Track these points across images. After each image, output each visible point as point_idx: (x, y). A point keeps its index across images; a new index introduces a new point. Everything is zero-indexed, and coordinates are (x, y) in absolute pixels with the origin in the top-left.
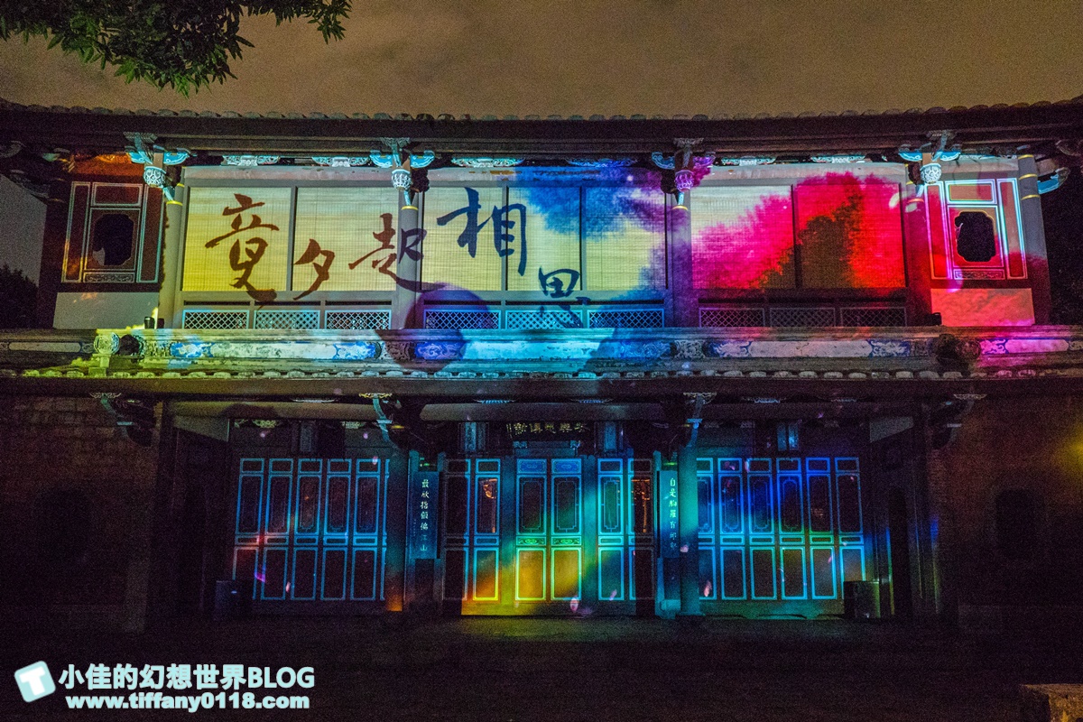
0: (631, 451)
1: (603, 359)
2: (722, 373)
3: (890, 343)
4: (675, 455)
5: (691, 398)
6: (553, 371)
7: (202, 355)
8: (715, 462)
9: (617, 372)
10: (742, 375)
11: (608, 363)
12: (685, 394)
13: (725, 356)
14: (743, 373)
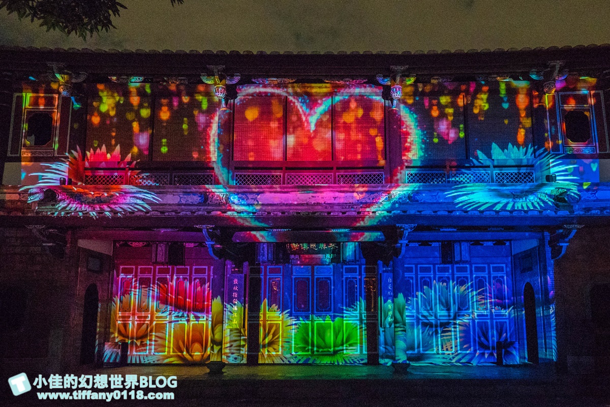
0: (364, 261)
1: (346, 203)
2: (420, 212)
3: (524, 193)
4: (391, 263)
5: (401, 228)
6: (315, 211)
7: (96, 201)
8: (416, 267)
9: (355, 211)
10: (433, 214)
11: (349, 206)
12: (397, 225)
13: (422, 201)
14: (434, 212)
